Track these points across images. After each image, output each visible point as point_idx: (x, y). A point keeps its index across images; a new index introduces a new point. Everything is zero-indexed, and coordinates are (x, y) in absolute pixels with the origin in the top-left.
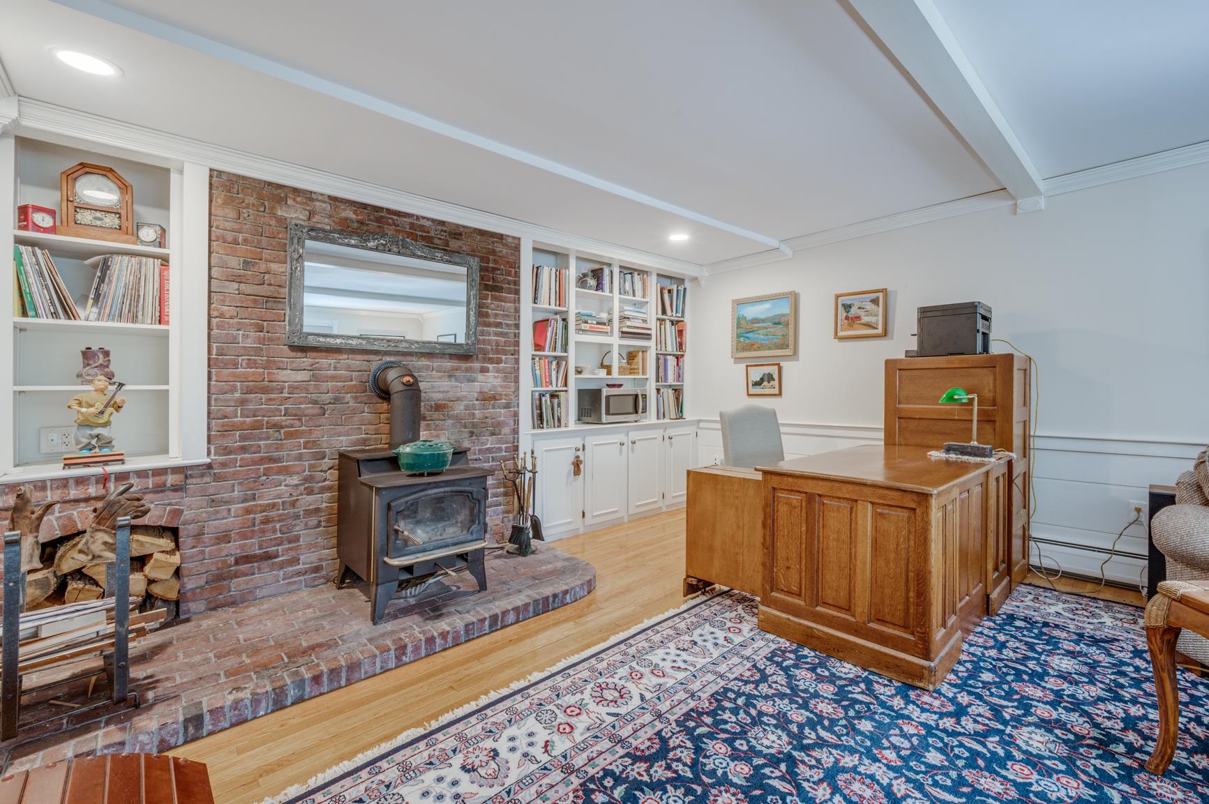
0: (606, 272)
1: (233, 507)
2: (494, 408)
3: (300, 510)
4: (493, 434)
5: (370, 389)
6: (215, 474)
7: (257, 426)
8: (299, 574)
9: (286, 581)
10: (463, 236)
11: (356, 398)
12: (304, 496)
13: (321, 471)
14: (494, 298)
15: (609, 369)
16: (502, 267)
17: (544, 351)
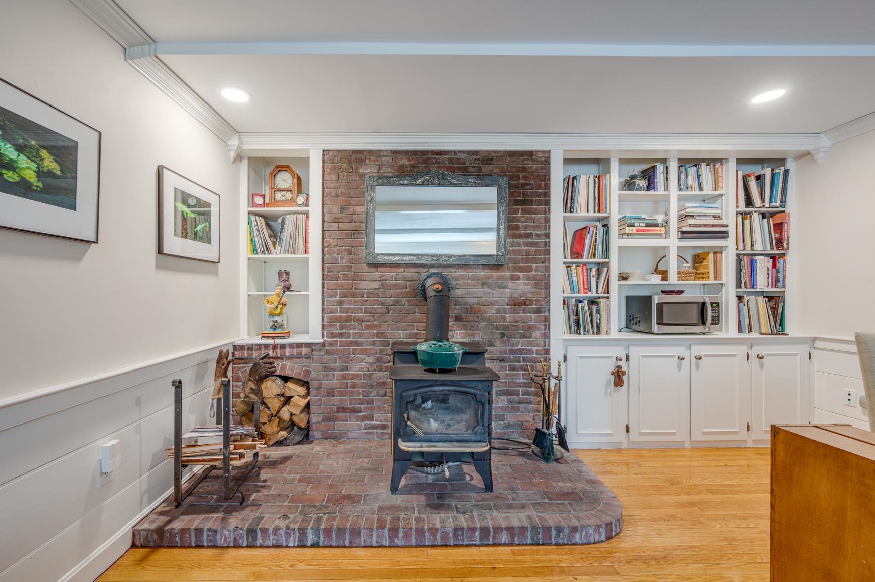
0: (660, 168)
1: (337, 373)
2: (524, 313)
3: (374, 381)
4: (523, 336)
5: (420, 295)
6: (326, 350)
7: (348, 319)
8: (373, 427)
9: (366, 431)
10: (494, 161)
11: (409, 302)
12: (376, 372)
13: (387, 355)
14: (523, 211)
15: (664, 275)
16: (532, 182)
17: (582, 258)
